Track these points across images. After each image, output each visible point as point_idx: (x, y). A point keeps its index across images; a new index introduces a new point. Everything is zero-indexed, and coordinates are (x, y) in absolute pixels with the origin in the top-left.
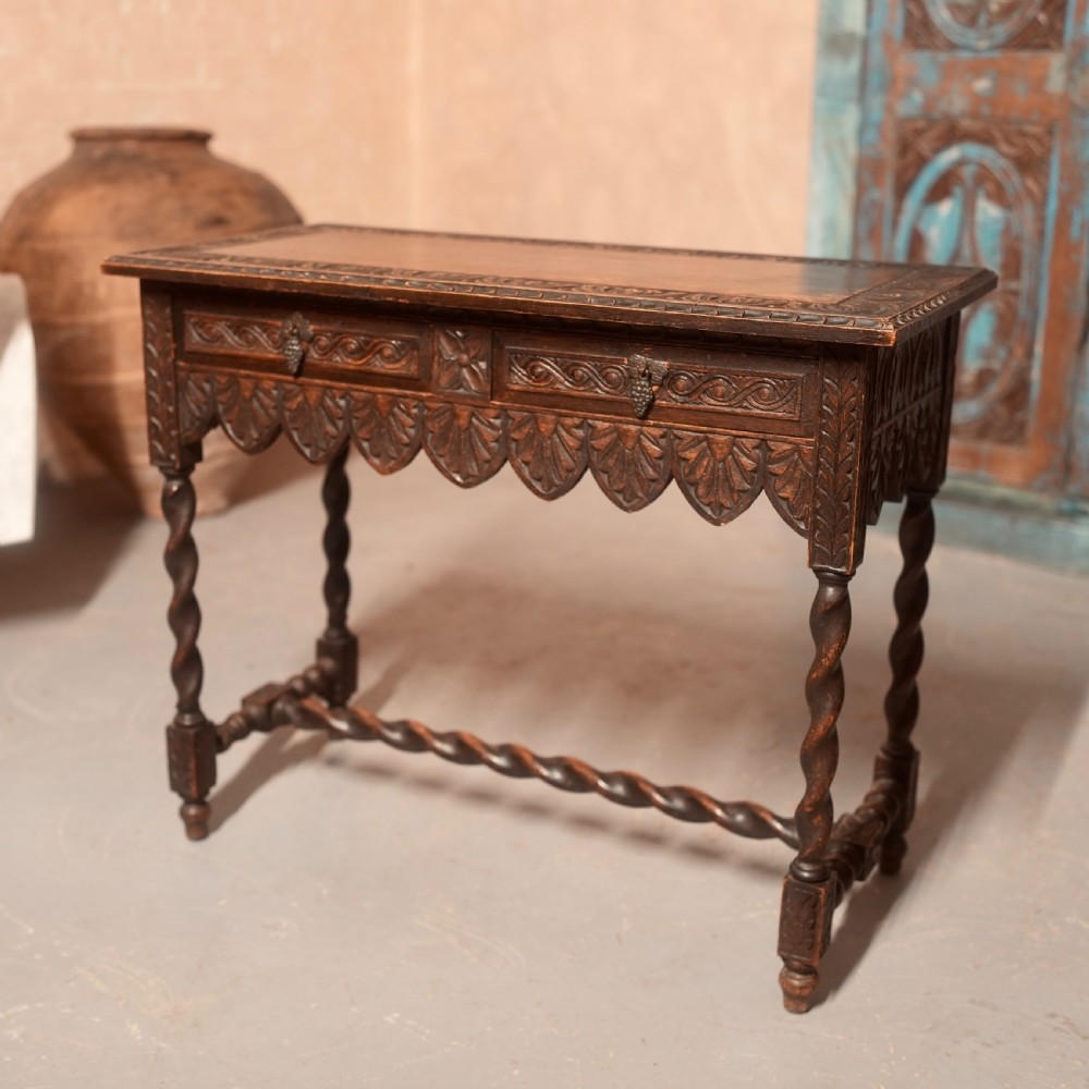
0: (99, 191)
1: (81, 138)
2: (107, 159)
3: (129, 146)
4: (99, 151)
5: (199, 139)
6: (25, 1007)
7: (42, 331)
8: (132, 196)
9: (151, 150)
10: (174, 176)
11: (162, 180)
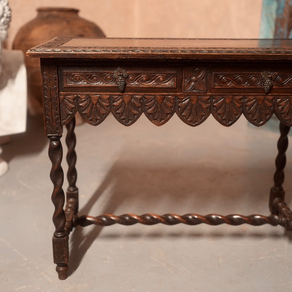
0: (45, 26)
1: (40, 11)
2: (48, 17)
3: (55, 13)
4: (45, 14)
5: (75, 11)
6: (25, 287)
7: (28, 69)
8: (56, 28)
9: (61, 14)
10: (68, 22)
11: (65, 23)
